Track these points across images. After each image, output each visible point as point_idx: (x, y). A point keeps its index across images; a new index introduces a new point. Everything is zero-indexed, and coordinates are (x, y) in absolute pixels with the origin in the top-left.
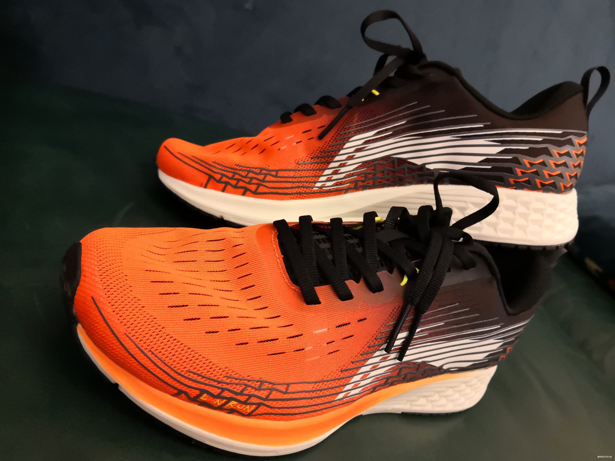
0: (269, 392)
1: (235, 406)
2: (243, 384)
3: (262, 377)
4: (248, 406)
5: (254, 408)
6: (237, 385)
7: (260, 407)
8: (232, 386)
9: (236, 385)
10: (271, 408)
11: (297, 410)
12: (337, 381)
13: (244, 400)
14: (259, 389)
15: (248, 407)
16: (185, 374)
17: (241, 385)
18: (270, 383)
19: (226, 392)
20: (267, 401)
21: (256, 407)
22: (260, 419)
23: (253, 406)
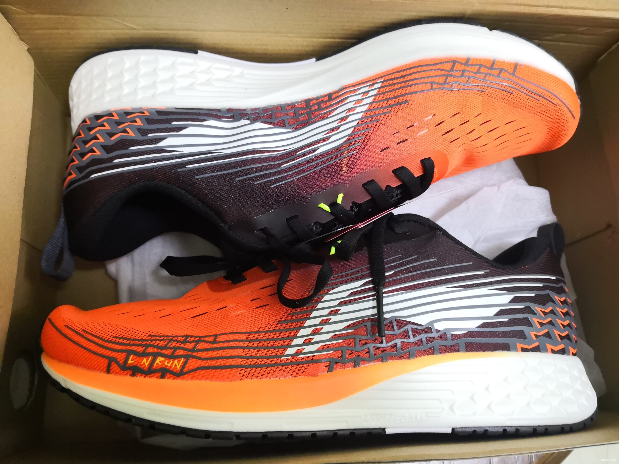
0: (195, 344)
1: (164, 364)
5: (183, 362)
7: (190, 360)
9: (160, 342)
10: (202, 360)
13: (171, 353)
14: (185, 343)
15: (176, 362)
16: (111, 340)
17: (164, 341)
18: (196, 337)
19: (149, 348)
20: (195, 353)
21: (185, 360)
22: (197, 379)
23: (181, 360)
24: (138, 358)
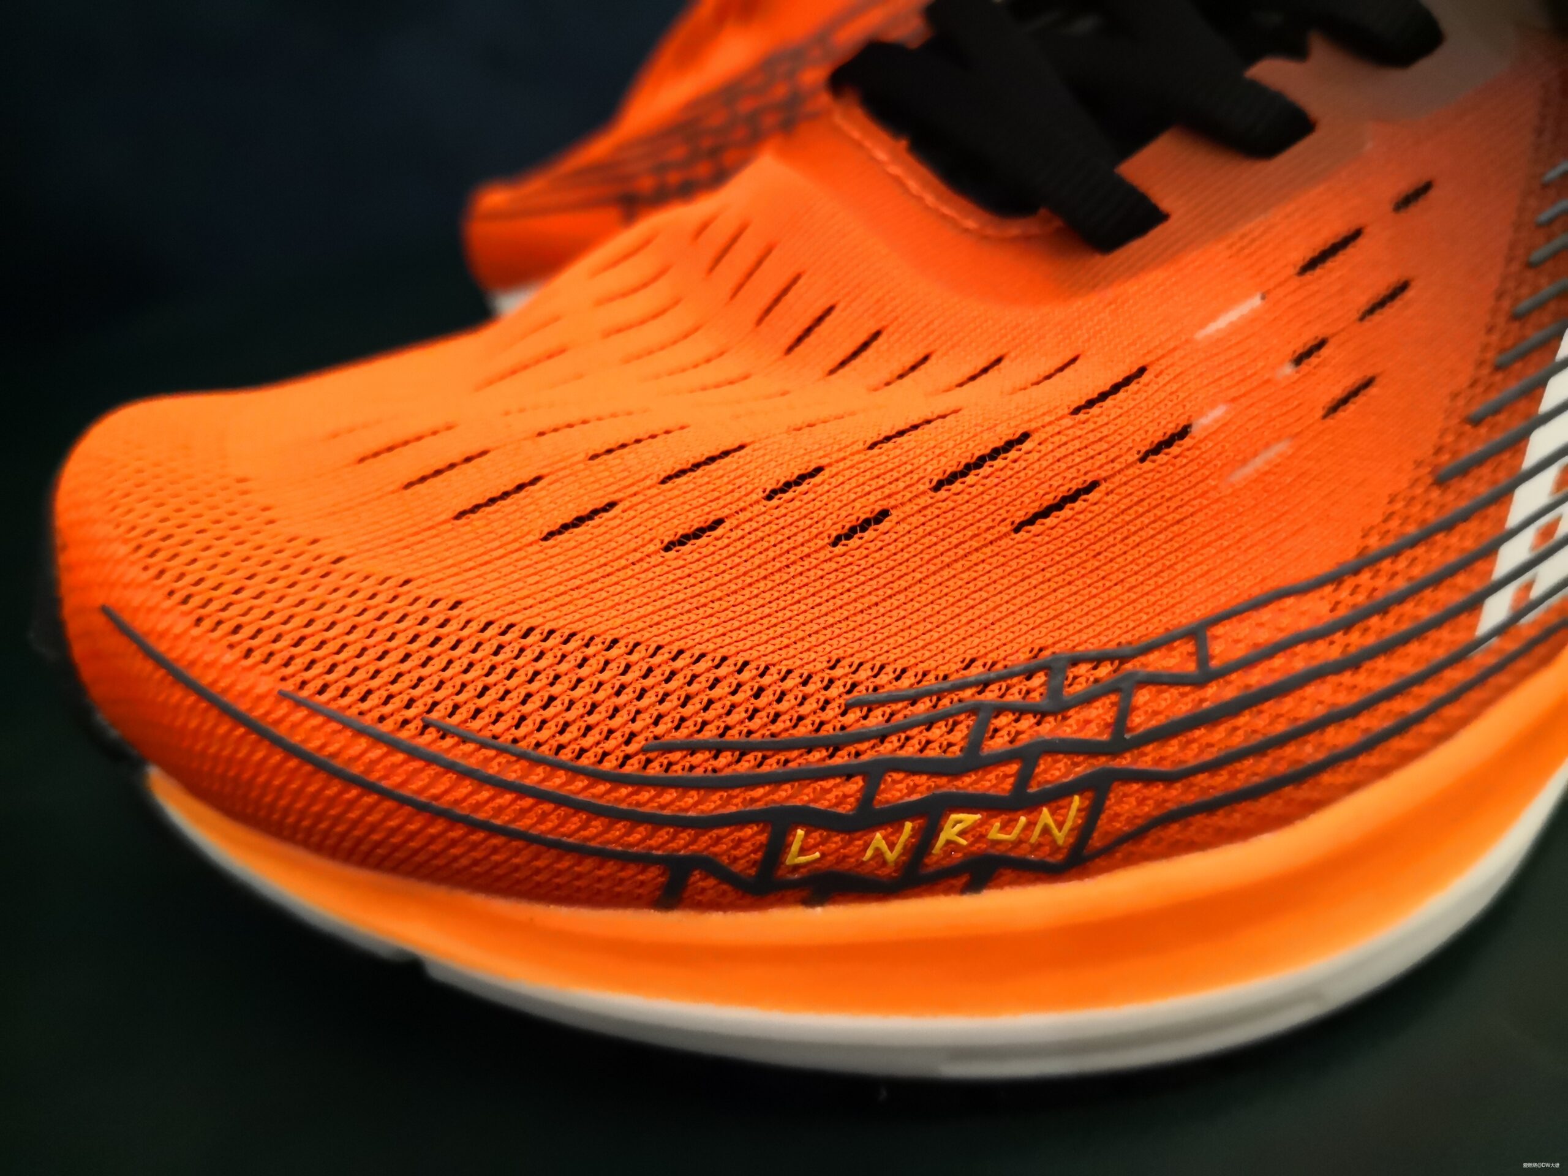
0: (1113, 704)
1: (982, 837)
2: (960, 712)
3: (1041, 642)
4: (1045, 810)
5: (1079, 810)
6: (929, 725)
7: (1112, 795)
8: (908, 738)
9: (928, 730)
10: (1168, 779)
11: (1309, 749)
12: (1440, 537)
13: (1008, 785)
14: (1058, 708)
15: (1046, 816)
16: (645, 767)
17: (951, 719)
18: (1097, 661)
19: (894, 782)
20: (1128, 755)
21: (1087, 803)
23: (1067, 806)
24: (840, 838)
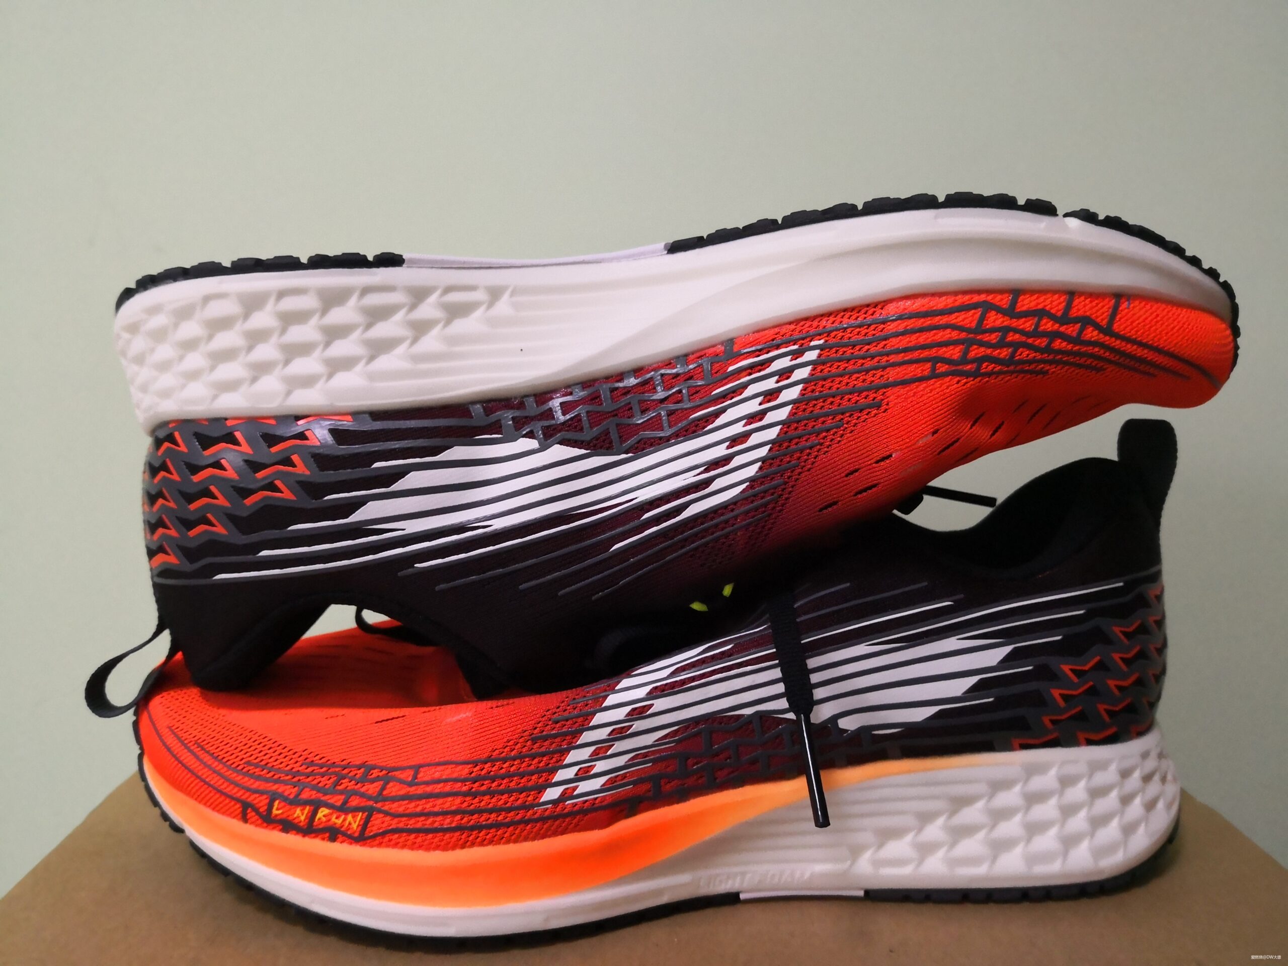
0: (380, 784)
1: (328, 819)
2: (333, 774)
3: (367, 759)
4: (351, 815)
5: (361, 819)
7: (373, 817)
10: (393, 816)
13: (340, 802)
15: (350, 818)
17: (329, 777)
18: (382, 769)
20: (381, 804)
21: (364, 817)
22: (388, 846)
23: (358, 815)
24: (288, 807)
